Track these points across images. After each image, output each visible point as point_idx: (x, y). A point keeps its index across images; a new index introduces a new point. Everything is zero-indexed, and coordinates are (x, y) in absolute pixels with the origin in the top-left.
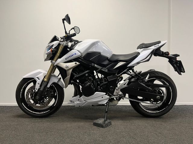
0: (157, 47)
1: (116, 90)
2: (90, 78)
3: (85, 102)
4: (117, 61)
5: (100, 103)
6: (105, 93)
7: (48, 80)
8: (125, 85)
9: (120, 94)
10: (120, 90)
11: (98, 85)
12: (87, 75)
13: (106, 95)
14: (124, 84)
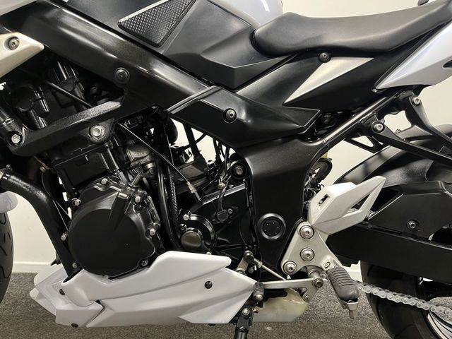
1: (296, 236)
2: (133, 155)
3: (99, 307)
4: (312, 55)
5: (195, 317)
6: (229, 262)
8: (356, 207)
9: (323, 264)
10: (323, 238)
11: (186, 201)
12: (99, 132)
13: (233, 267)
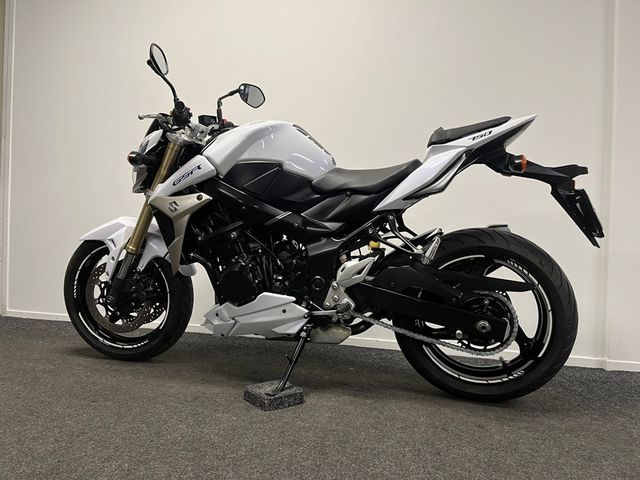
0: (483, 138)
3: (234, 322)
4: (343, 194)
5: (280, 330)
6: (294, 299)
7: (137, 249)
8: (359, 273)
9: (343, 303)
12: (233, 235)
13: (296, 302)
14: (357, 270)
